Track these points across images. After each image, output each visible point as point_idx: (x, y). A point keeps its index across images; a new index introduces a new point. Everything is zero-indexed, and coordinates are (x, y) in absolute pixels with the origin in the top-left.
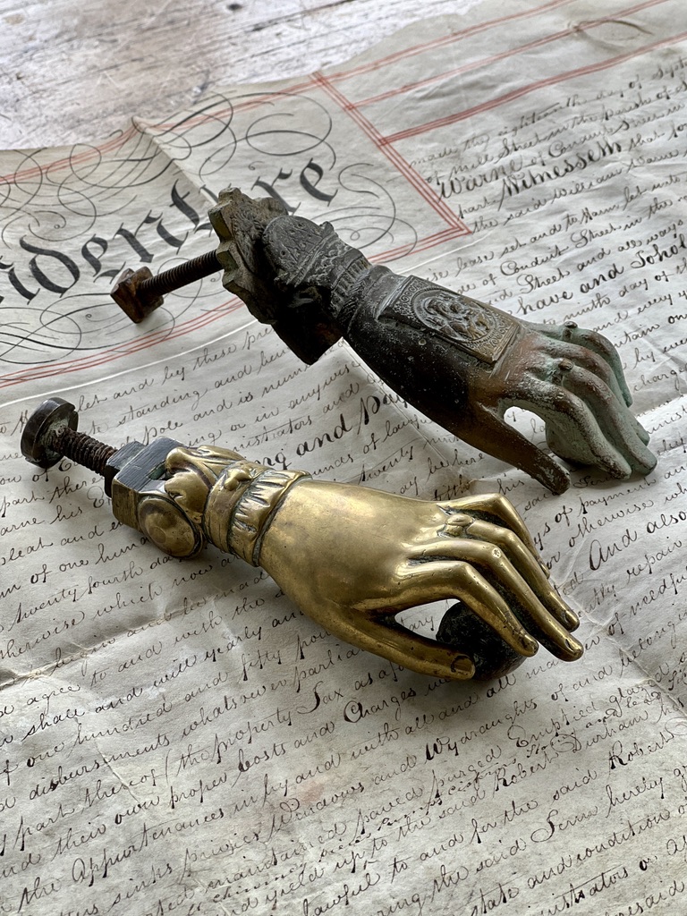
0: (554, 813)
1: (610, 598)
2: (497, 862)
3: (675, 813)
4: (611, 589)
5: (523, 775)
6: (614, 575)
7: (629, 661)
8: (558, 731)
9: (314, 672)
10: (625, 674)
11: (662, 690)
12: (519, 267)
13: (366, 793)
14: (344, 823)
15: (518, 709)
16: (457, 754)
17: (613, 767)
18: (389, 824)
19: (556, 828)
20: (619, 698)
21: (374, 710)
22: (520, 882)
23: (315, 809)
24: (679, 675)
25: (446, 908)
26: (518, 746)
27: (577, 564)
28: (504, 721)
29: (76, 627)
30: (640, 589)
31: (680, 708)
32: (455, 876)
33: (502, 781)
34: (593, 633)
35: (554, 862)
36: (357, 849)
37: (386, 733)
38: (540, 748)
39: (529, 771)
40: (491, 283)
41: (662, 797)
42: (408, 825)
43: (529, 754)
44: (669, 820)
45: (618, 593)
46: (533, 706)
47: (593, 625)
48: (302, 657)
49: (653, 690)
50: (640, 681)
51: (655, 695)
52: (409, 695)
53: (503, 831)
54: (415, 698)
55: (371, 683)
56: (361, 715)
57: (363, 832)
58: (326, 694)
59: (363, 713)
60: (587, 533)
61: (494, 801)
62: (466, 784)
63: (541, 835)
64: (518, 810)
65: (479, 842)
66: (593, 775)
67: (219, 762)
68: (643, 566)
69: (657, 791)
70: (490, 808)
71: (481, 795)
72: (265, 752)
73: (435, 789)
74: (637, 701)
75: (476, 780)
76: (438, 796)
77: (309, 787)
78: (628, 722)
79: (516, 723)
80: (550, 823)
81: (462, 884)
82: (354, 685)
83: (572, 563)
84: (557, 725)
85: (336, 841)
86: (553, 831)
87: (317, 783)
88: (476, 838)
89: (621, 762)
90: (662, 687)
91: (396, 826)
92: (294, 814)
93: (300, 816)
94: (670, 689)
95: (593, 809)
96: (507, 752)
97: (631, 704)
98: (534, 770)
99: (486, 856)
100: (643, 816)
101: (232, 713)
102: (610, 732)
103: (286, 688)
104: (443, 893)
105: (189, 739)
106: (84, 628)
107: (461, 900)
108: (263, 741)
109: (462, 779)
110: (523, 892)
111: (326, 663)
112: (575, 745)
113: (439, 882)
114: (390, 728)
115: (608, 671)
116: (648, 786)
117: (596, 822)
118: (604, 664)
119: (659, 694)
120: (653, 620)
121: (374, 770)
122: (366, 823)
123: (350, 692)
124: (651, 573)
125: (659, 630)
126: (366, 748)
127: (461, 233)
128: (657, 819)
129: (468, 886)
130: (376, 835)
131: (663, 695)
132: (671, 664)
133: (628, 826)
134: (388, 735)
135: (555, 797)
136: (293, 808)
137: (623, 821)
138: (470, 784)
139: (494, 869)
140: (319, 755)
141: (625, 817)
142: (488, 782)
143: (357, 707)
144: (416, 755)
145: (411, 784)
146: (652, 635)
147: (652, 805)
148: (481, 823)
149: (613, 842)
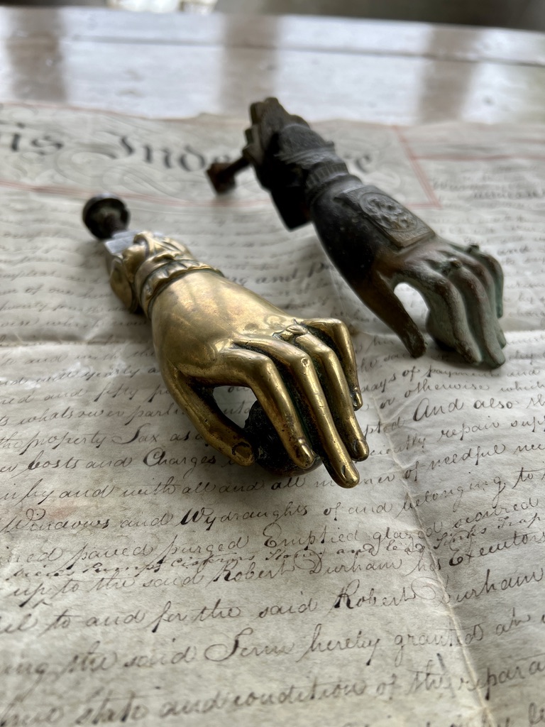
0: (248, 632)
1: (418, 448)
2: (152, 664)
3: (371, 691)
4: (422, 440)
5: (249, 575)
6: (429, 431)
7: (411, 506)
8: (310, 545)
9: (150, 415)
10: (402, 517)
11: (428, 545)
13: (106, 532)
14: (63, 551)
15: (290, 510)
16: (208, 529)
17: (337, 606)
18: (97, 571)
19: (239, 651)
20: (383, 537)
21: (172, 462)
22: (156, 703)
23: (52, 527)
24: (449, 538)
25: (60, 697)
26: (266, 544)
27: (405, 412)
28: (269, 516)
29: (27, 326)
30: (447, 450)
31: (437, 570)
32: (98, 661)
33: (226, 573)
34: (392, 471)
35: (207, 695)
36: (48, 582)
37: (166, 486)
38: (284, 554)
39: (257, 574)
41: (368, 664)
42: (112, 579)
43: (269, 556)
44: (361, 697)
45: (427, 446)
46: (304, 512)
47: (394, 464)
48: (150, 401)
49: (419, 541)
50: (412, 528)
51: (419, 547)
52: (209, 461)
53: (186, 629)
54: (212, 465)
55: (186, 439)
56: (158, 462)
57: (69, 568)
58: (145, 435)
59: (162, 461)
60: (422, 391)
61: (203, 591)
62: (193, 561)
63: (217, 653)
64: (217, 611)
65: (154, 631)
66: (312, 606)
67: (22, 454)
68: (457, 431)
69: (366, 653)
70: (194, 597)
71: (196, 581)
72: (59, 461)
73: (164, 554)
74: (399, 547)
75: (206, 561)
76: (161, 562)
77: (65, 505)
78: (378, 564)
79: (279, 522)
80: (237, 643)
81: (99, 674)
82: (171, 436)
83: (400, 409)
84: (312, 539)
85: (41, 565)
86: (233, 653)
87: (75, 504)
88: (153, 626)
89: (348, 604)
90: (429, 543)
91: (101, 575)
92: (31, 523)
93: (34, 528)
94: (435, 548)
95: (289, 645)
96: (251, 546)
97: (391, 548)
98: (263, 575)
99: (148, 652)
100: (335, 680)
101: (64, 420)
102: (355, 567)
103: (120, 418)
104: (73, 676)
105: (21, 427)
106: (31, 329)
107: (83, 694)
108: (66, 452)
109: (194, 556)
110: (150, 718)
111: (163, 411)
112: (315, 567)
113: (79, 660)
114: (173, 483)
115: (387, 508)
116: (361, 643)
117: (281, 663)
118: (387, 501)
119: (423, 547)
120: (446, 480)
121: (129, 513)
122: (80, 560)
123: (163, 440)
124: (462, 439)
125: (448, 490)
126: (140, 491)
128: (349, 689)
129: (102, 680)
130: (78, 575)
131: (426, 550)
132: (445, 525)
133: (311, 685)
134: (167, 488)
135: (262, 613)
136: (35, 517)
137: (312, 676)
138: (197, 563)
139: (143, 672)
140: (98, 482)
141: (316, 670)
142: (215, 569)
143: (160, 455)
144: (175, 514)
145: (149, 539)
146: (440, 492)
147: (352, 670)
148: (173, 610)
149: (285, 697)
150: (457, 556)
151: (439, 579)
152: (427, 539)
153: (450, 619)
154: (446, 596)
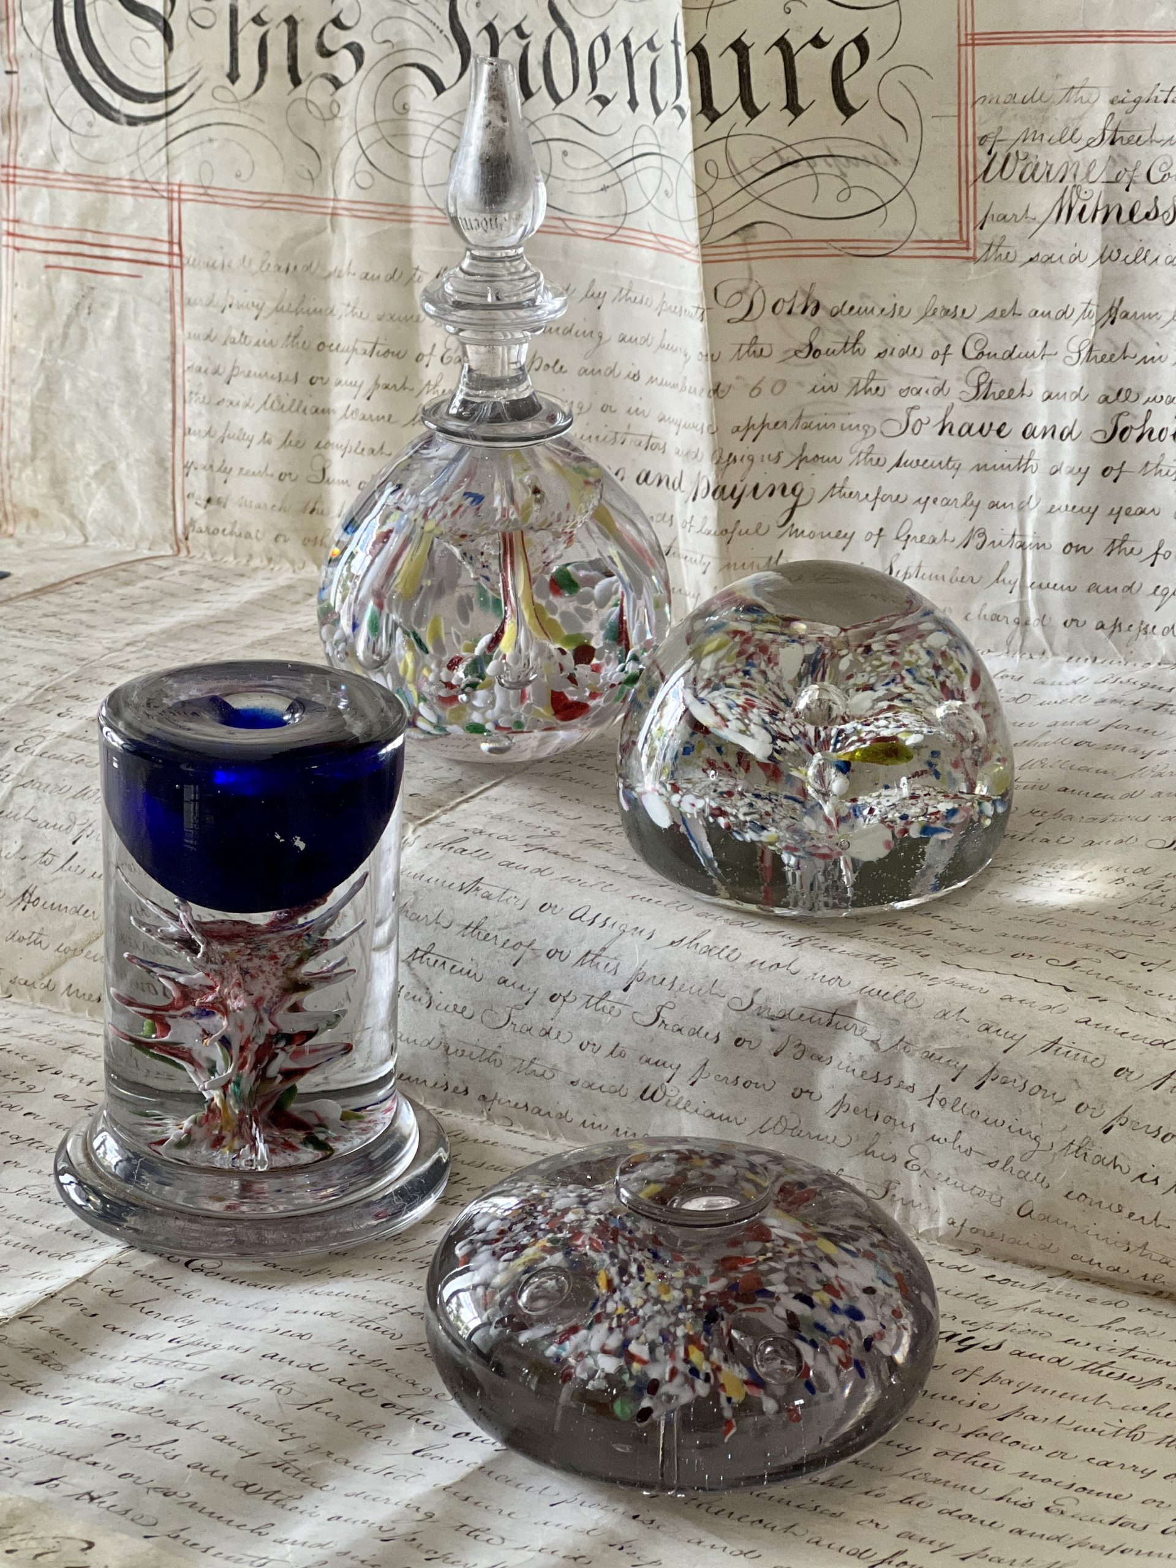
12: (986, 351)
40: (940, 358)
127: (964, 253)
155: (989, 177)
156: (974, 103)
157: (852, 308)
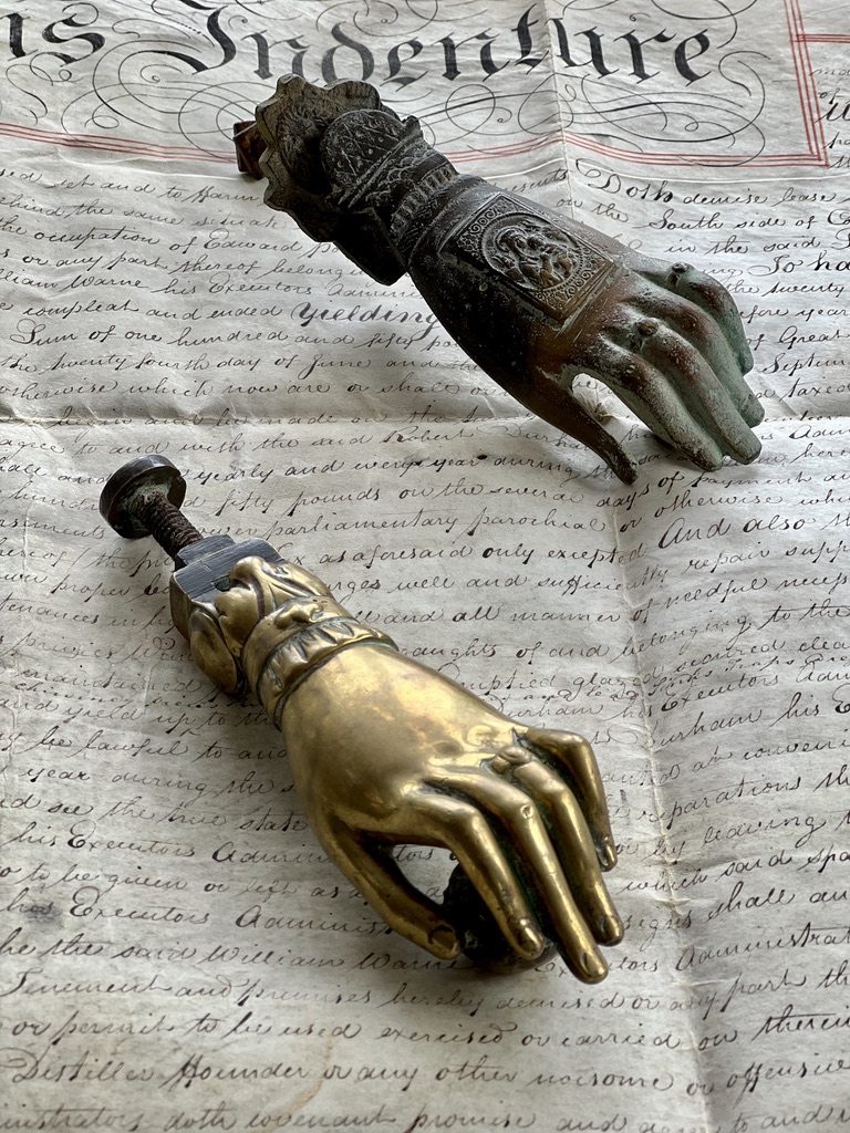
1: (656, 582)
6: (676, 560)
7: (632, 651)
8: (493, 690)
9: (292, 532)
10: (617, 663)
11: (642, 692)
14: (201, 683)
15: (472, 649)
20: (586, 682)
23: (185, 658)
24: (667, 682)
27: (650, 536)
28: (447, 654)
29: (101, 394)
30: (690, 584)
31: (646, 717)
34: (617, 610)
40: (805, 225)
45: (667, 580)
46: (491, 653)
47: (622, 603)
48: (291, 514)
49: (634, 689)
50: (626, 674)
51: (631, 694)
52: (371, 587)
54: (375, 591)
55: (340, 561)
60: (679, 508)
67: (133, 575)
68: (710, 562)
74: (604, 693)
78: (572, 709)
79: (458, 661)
82: (322, 556)
84: (496, 684)
85: (179, 694)
90: (644, 690)
92: (161, 652)
93: (165, 657)
94: (650, 694)
97: (593, 693)
102: (543, 712)
106: (109, 397)
111: (310, 527)
115: (601, 652)
118: (603, 643)
120: (680, 619)
123: (311, 562)
124: (712, 571)
127: (816, 162)
131: (639, 698)
132: (667, 669)
136: (164, 646)
146: (669, 634)
150: (672, 701)
151: (647, 726)
152: (643, 686)
153: (649, 762)
154: (650, 741)
155: (832, 117)
156: (811, 74)
157: (705, 199)
